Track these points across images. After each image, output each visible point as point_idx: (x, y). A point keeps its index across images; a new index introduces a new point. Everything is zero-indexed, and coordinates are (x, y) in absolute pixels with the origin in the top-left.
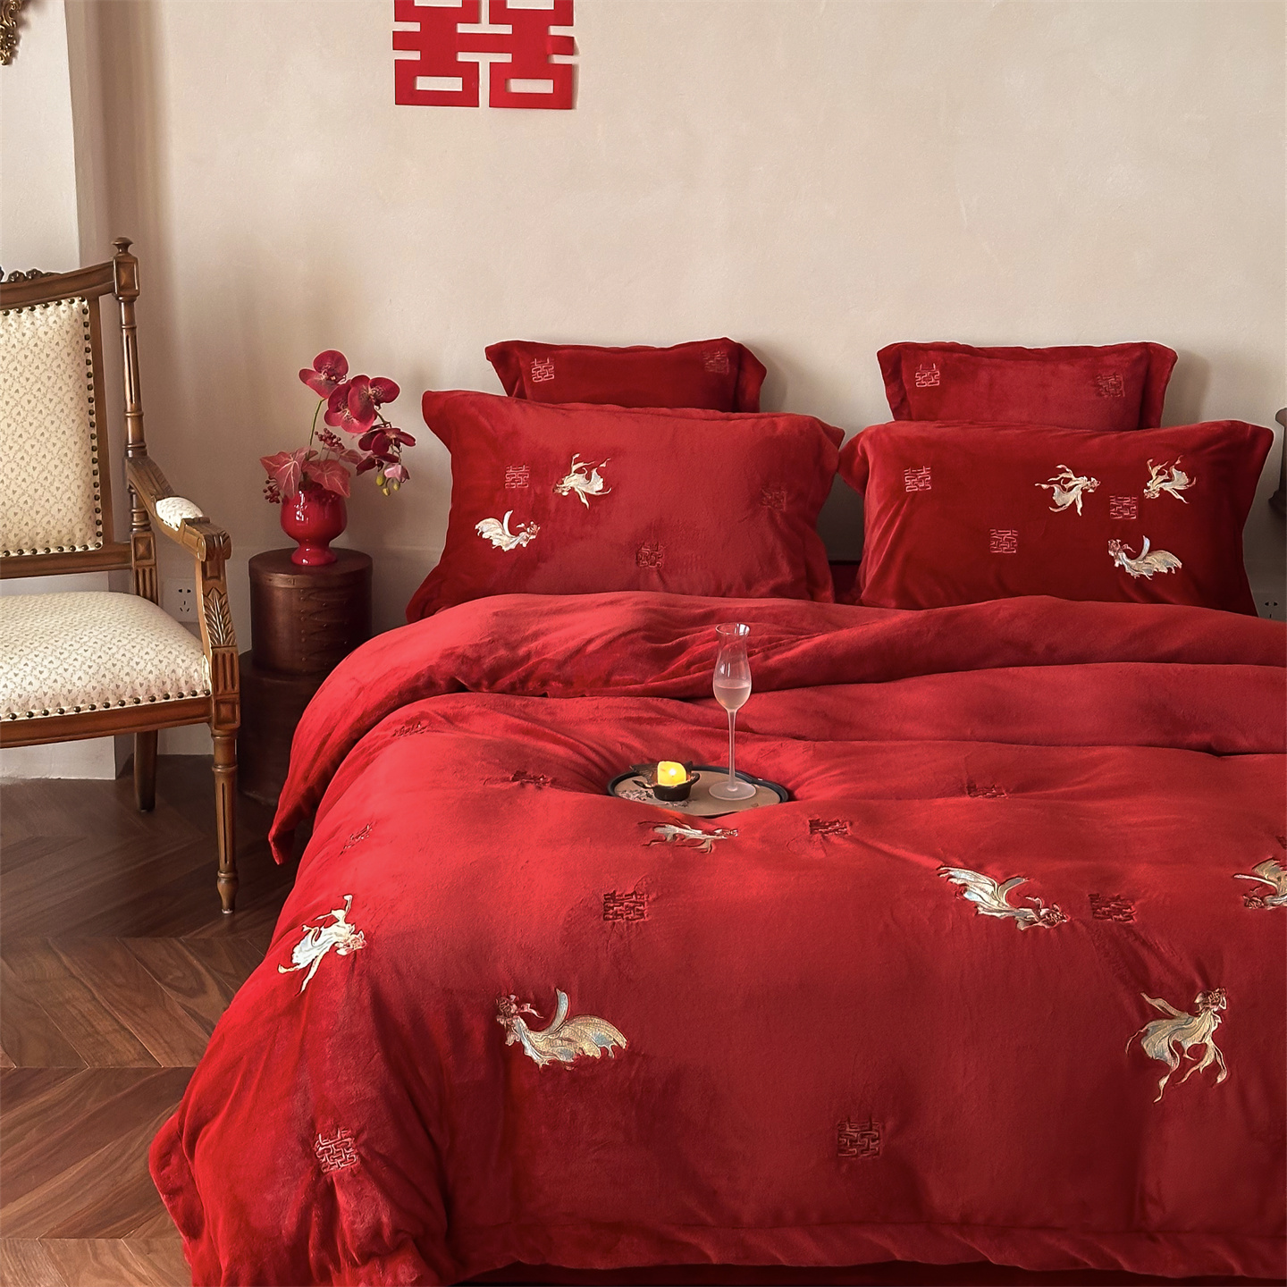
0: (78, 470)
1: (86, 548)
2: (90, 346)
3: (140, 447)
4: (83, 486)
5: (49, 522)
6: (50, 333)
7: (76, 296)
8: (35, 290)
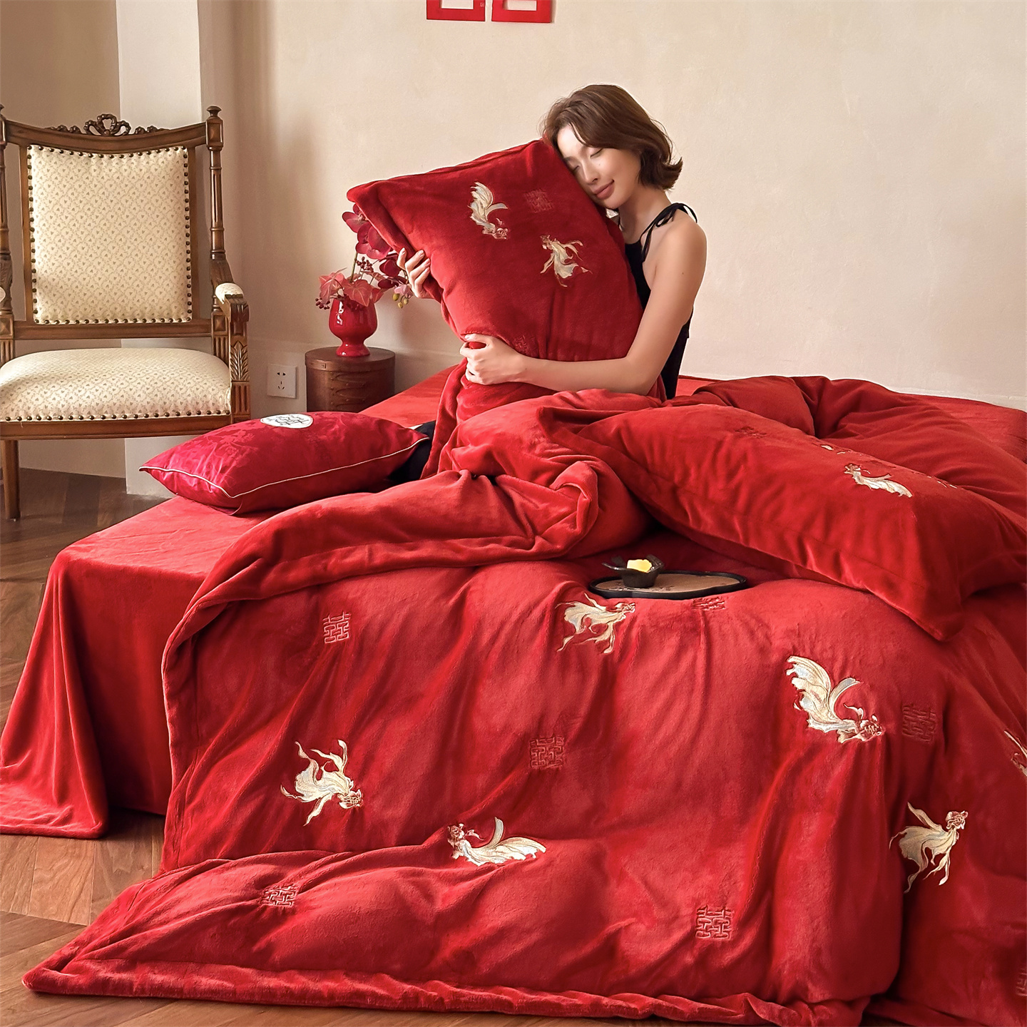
0: (175, 266)
1: (181, 320)
2: (188, 181)
3: (221, 253)
4: (178, 277)
5: (153, 300)
6: (159, 170)
7: (179, 145)
8: (151, 140)
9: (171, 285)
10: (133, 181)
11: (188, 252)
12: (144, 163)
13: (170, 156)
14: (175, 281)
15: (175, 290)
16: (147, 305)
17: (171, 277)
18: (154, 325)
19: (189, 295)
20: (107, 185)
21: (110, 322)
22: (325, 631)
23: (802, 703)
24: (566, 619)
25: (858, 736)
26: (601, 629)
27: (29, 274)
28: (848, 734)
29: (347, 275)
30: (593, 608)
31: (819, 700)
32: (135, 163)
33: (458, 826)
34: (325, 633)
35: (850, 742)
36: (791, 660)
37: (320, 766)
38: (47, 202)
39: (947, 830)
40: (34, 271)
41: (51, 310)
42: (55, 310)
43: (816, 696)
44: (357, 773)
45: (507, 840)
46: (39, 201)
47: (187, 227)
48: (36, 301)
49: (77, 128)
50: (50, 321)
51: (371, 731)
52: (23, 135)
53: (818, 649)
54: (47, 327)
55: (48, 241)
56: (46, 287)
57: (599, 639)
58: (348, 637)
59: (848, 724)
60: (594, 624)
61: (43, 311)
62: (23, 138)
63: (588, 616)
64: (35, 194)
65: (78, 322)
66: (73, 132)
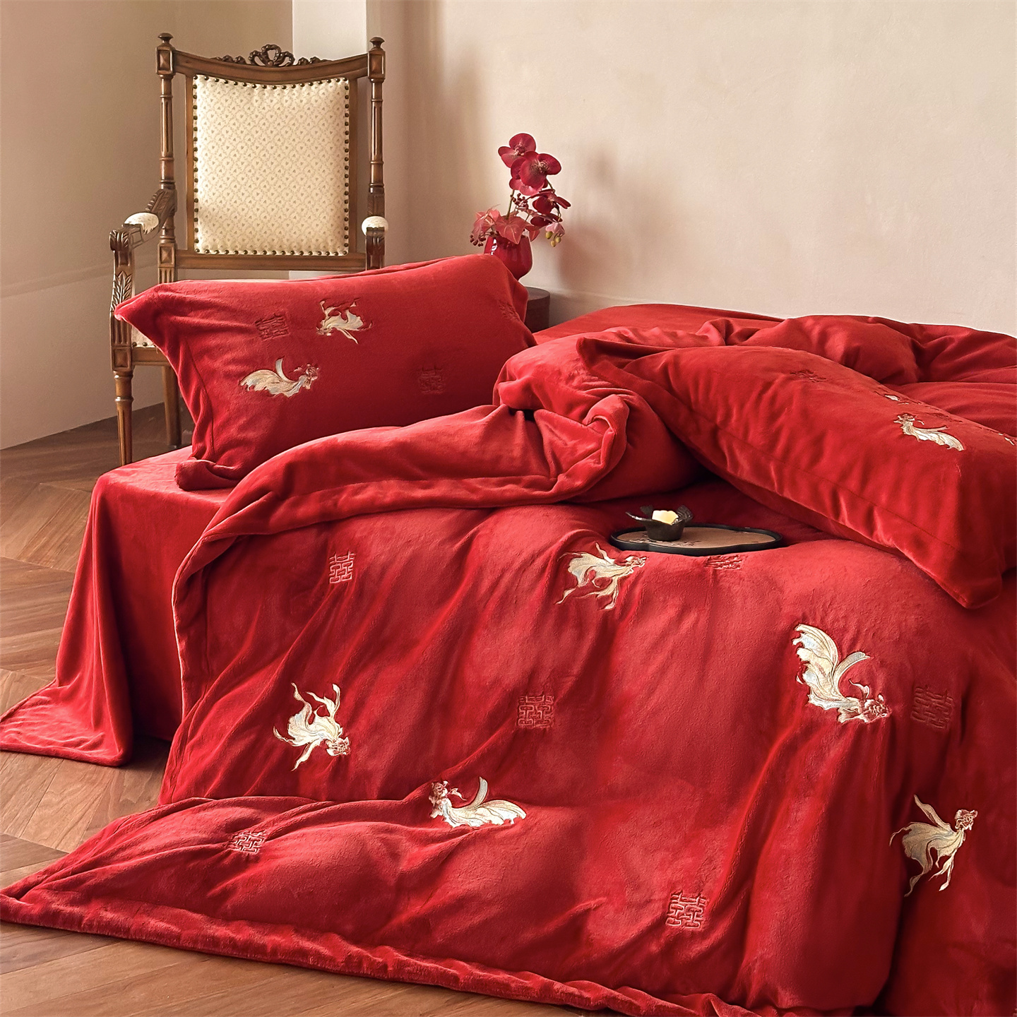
0: (332, 199)
1: (337, 254)
2: (348, 112)
3: (379, 186)
4: (335, 210)
5: (310, 233)
6: (320, 101)
7: (341, 77)
8: (315, 70)
9: (327, 218)
10: (294, 112)
11: (346, 185)
12: (306, 93)
13: (331, 87)
14: (331, 214)
15: (332, 222)
16: (303, 237)
17: (328, 210)
18: (311, 258)
19: (346, 229)
20: (268, 116)
21: (268, 254)
22: (331, 570)
23: (805, 676)
24: (570, 570)
25: (861, 717)
26: (605, 583)
27: (192, 201)
28: (849, 713)
29: (504, 213)
30: (601, 560)
31: (824, 674)
32: (297, 94)
33: (442, 783)
34: (331, 573)
35: (851, 722)
36: (798, 629)
37: (313, 710)
38: (210, 132)
39: (955, 830)
40: (197, 201)
41: (211, 240)
42: (214, 240)
43: (821, 669)
44: (347, 720)
45: (490, 802)
46: (202, 131)
47: (346, 159)
48: (197, 230)
49: (242, 58)
50: (210, 251)
51: (365, 676)
52: (189, 65)
53: (830, 619)
54: (207, 257)
55: (209, 170)
56: (207, 216)
57: (601, 594)
58: (351, 578)
59: (851, 702)
60: (598, 577)
61: (204, 241)
62: (190, 68)
63: (593, 568)
64: (199, 124)
65: (237, 252)
66: (238, 62)
